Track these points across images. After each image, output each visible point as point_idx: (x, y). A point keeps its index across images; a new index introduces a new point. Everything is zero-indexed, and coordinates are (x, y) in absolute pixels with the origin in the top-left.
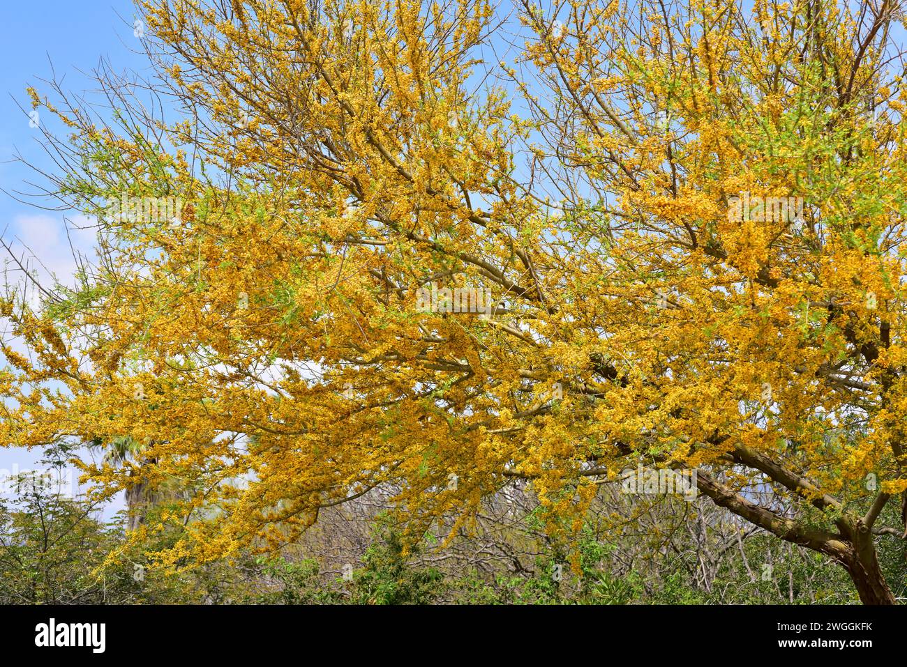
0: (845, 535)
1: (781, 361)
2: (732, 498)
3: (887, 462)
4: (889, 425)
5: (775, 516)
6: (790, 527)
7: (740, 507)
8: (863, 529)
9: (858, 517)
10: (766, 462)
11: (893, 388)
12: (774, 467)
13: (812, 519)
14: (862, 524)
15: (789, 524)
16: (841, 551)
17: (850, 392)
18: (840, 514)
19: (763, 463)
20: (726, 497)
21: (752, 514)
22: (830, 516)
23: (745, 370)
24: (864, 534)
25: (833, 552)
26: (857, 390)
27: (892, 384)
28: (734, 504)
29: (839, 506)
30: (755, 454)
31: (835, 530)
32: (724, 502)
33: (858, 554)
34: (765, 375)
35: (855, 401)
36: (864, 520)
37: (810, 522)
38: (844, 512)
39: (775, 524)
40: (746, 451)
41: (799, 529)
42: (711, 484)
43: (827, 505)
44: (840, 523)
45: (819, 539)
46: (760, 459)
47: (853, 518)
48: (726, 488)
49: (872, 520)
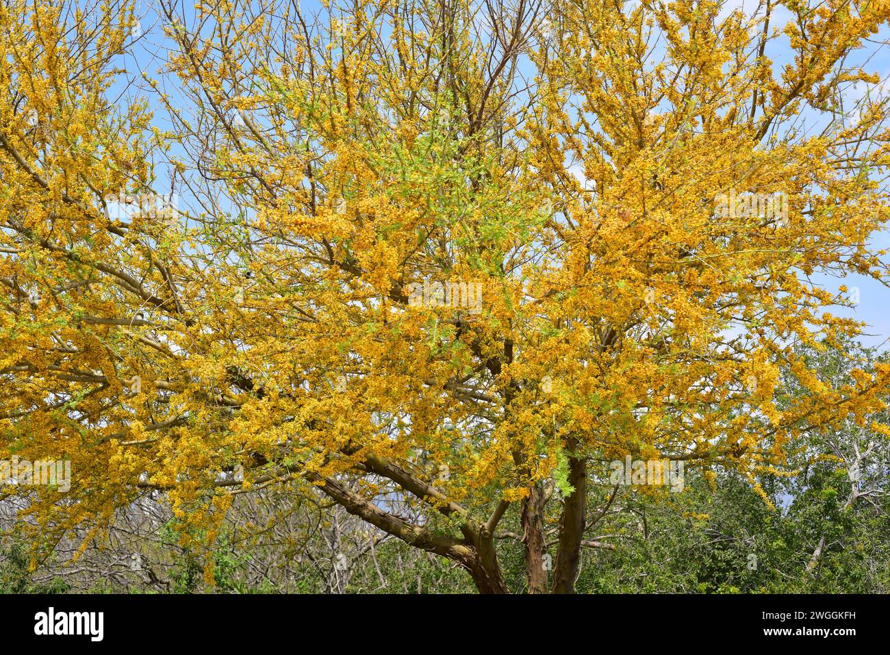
0: (469, 539)
1: (412, 375)
2: (364, 506)
3: (508, 470)
4: (511, 436)
5: (404, 523)
6: (418, 534)
7: (372, 515)
8: (485, 534)
9: (480, 522)
10: (397, 471)
11: (514, 401)
12: (405, 476)
13: (438, 525)
14: (484, 530)
15: (417, 530)
16: (465, 555)
17: (475, 404)
18: (464, 520)
19: (394, 473)
20: (358, 506)
21: (383, 522)
22: (455, 522)
23: (377, 384)
24: (486, 539)
25: (458, 557)
26: (482, 401)
27: (514, 397)
28: (365, 512)
29: (464, 512)
30: (386, 464)
31: (460, 535)
32: (355, 510)
33: (480, 558)
34: (396, 389)
35: (480, 412)
36: (486, 525)
37: (436, 528)
38: (468, 518)
39: (404, 531)
40: (378, 461)
41: (426, 536)
42: (344, 493)
43: (452, 512)
44: (464, 529)
45: (445, 544)
46: (391, 468)
47: (476, 524)
48: (358, 497)
49: (493, 525)
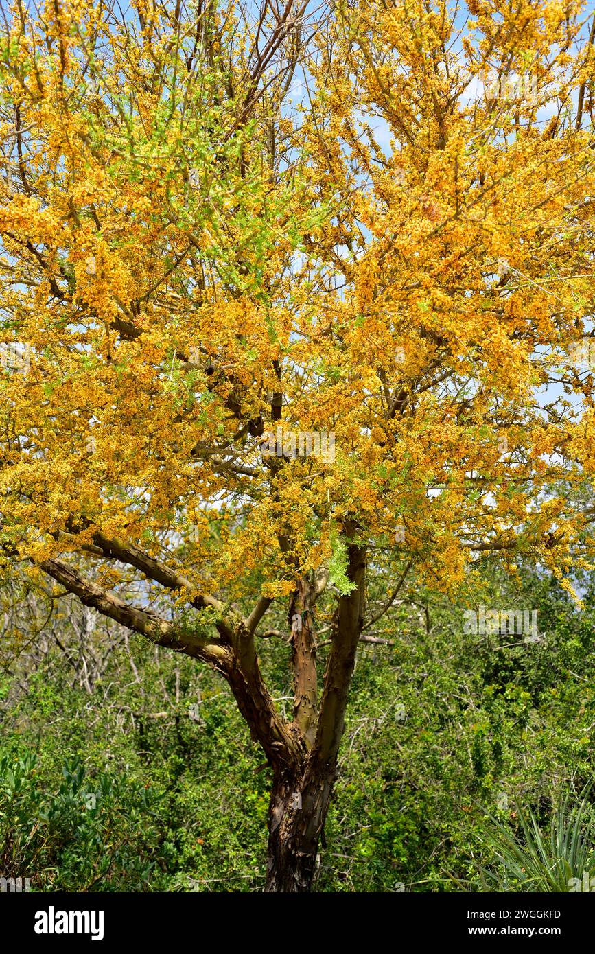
0: (225, 637)
1: (151, 436)
2: (102, 597)
3: (272, 558)
4: (276, 516)
5: (149, 618)
6: (165, 631)
7: (111, 608)
8: (245, 632)
9: (240, 619)
10: (140, 556)
11: (280, 472)
12: (150, 563)
13: (188, 623)
14: (243, 628)
15: (164, 627)
16: (220, 657)
17: (236, 479)
18: (220, 617)
19: (137, 558)
20: (95, 596)
21: (123, 615)
22: (208, 618)
23: (104, 444)
24: (245, 638)
25: (212, 659)
26: (244, 475)
27: (282, 467)
28: (103, 603)
29: (219, 605)
30: (127, 548)
31: (216, 634)
32: (91, 601)
33: (238, 661)
34: (129, 452)
35: (242, 487)
36: (246, 622)
37: (185, 625)
38: (224, 614)
39: (149, 628)
40: (117, 543)
41: (174, 634)
42: (78, 581)
43: (205, 605)
44: (220, 626)
45: (197, 644)
46: (133, 552)
47: (235, 620)
48: (95, 585)
49: (255, 622)
